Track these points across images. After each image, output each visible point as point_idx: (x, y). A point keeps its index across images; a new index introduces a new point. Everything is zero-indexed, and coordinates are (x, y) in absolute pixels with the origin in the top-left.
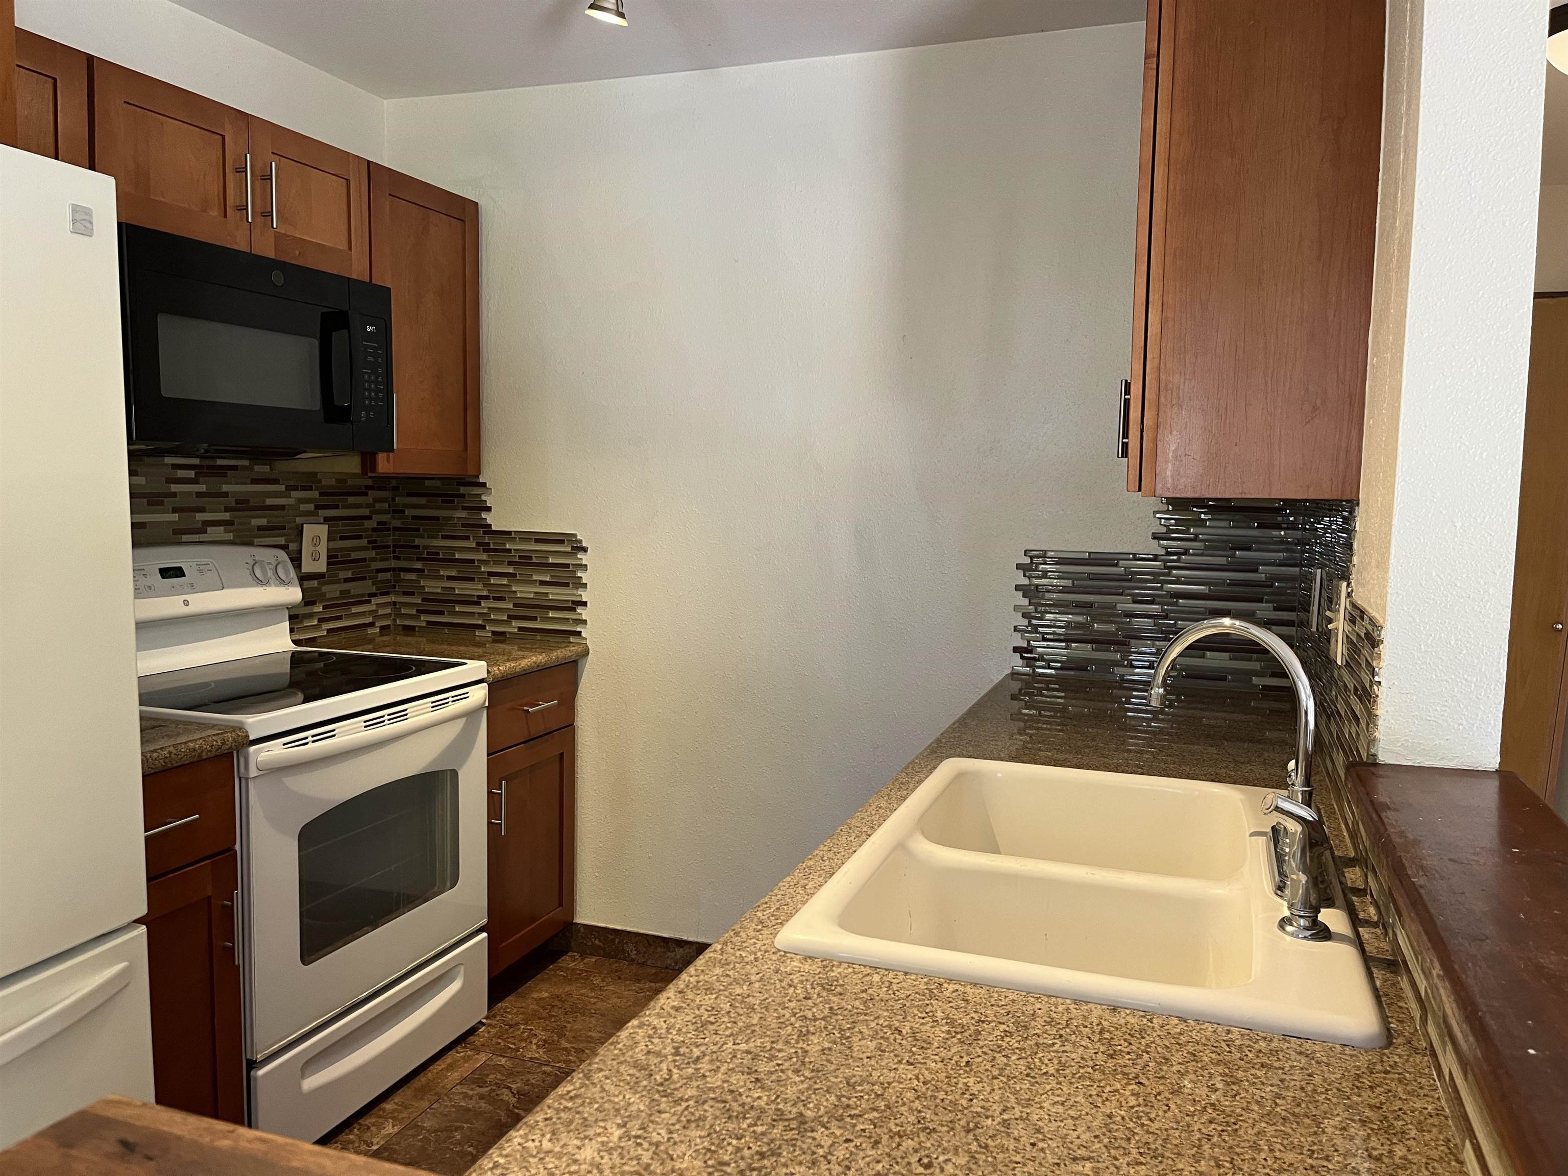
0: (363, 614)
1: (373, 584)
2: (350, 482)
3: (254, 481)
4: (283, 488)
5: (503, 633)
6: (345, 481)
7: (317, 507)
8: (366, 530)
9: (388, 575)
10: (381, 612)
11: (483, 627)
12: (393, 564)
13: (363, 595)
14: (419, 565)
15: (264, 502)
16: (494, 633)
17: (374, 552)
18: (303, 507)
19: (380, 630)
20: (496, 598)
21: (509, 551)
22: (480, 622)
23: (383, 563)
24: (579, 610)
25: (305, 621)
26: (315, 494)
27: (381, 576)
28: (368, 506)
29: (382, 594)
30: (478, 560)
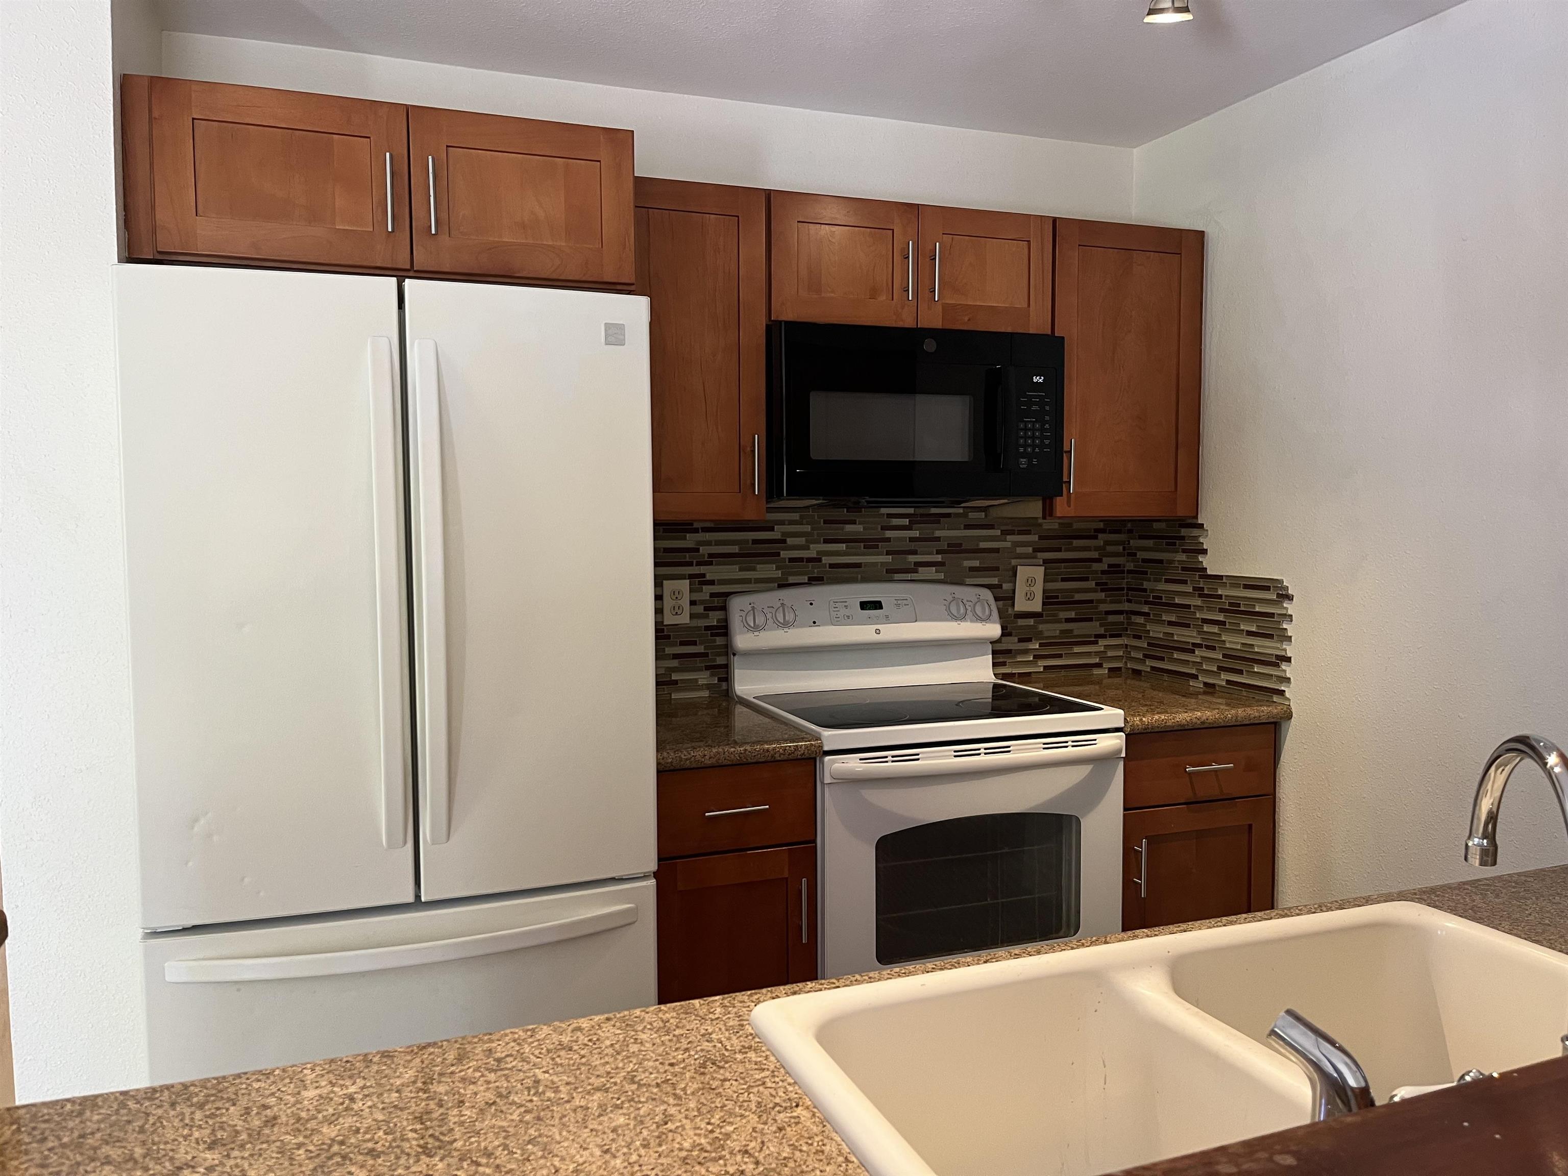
0: (1088, 654)
1: (1101, 625)
2: (1075, 526)
3: (967, 527)
4: (998, 532)
5: (1213, 685)
6: (1070, 525)
7: (1036, 550)
8: (1096, 572)
9: (1121, 618)
10: (1110, 654)
11: (1195, 677)
12: (1126, 606)
13: (1090, 636)
14: (1146, 609)
15: (978, 545)
16: (1205, 684)
17: (1103, 594)
18: (1019, 550)
19: (1109, 671)
20: (1208, 647)
21: (1220, 597)
22: (1194, 672)
23: (1113, 605)
24: (1284, 666)
25: (1018, 656)
26: (1035, 538)
27: (1111, 618)
28: (1097, 549)
29: (1112, 636)
30: (1194, 606)
